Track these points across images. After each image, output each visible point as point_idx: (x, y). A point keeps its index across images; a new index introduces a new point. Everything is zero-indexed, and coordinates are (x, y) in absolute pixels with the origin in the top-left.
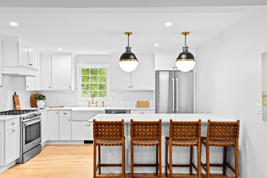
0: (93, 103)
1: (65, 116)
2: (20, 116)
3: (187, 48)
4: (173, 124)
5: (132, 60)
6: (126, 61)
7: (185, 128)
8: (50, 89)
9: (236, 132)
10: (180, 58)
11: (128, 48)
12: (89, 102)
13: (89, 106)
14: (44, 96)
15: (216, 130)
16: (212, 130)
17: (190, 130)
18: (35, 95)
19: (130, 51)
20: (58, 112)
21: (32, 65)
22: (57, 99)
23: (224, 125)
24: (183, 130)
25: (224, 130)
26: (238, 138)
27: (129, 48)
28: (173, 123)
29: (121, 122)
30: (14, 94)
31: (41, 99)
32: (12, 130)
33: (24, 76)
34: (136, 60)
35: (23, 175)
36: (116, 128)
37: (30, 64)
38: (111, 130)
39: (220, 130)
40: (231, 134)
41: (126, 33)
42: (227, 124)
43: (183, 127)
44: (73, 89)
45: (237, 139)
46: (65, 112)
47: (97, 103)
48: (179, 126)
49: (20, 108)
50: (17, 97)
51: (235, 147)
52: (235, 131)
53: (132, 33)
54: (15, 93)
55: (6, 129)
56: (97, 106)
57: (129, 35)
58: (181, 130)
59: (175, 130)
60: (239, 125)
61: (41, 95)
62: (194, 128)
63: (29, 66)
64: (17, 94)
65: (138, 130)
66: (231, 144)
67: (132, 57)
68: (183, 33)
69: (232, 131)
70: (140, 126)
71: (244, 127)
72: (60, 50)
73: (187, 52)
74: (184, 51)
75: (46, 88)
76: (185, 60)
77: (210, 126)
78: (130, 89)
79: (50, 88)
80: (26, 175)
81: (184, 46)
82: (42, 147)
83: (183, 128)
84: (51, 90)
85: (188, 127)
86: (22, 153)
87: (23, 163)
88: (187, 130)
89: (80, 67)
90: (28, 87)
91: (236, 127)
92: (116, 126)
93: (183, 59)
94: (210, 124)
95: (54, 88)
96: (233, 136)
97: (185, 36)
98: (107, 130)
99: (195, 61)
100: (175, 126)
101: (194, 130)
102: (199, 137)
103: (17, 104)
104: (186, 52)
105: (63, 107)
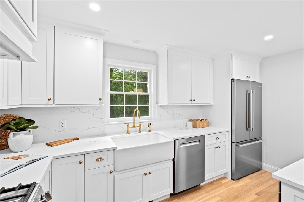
0: (134, 126)
8: (51, 104)
12: (128, 126)
13: (128, 133)
14: (31, 122)
20: (81, 159)
22: (61, 124)
31: (22, 130)
46: (100, 156)
47: (140, 125)
56: (140, 132)
61: (20, 118)
75: (42, 102)
78: (191, 103)
79: (51, 102)
84: (54, 106)
95: (59, 102)
105: (78, 139)
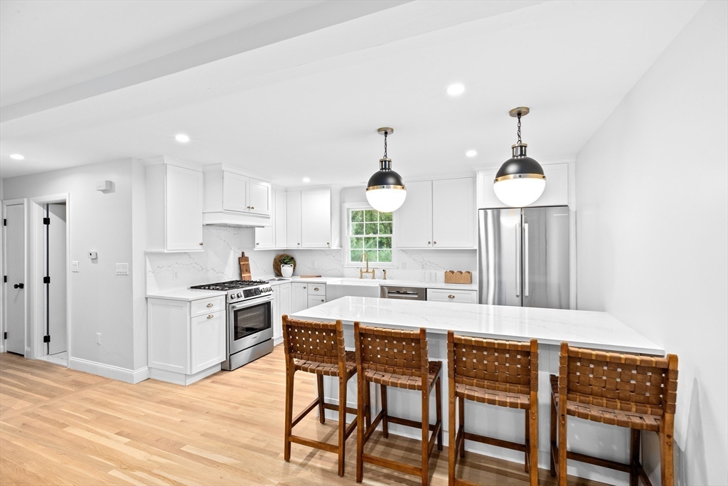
0: (367, 272)
1: (316, 292)
2: (225, 293)
3: (521, 147)
4: (456, 345)
5: (392, 186)
6: (377, 188)
7: (491, 358)
9: (663, 391)
10: (502, 173)
11: (385, 163)
12: (361, 271)
13: (361, 277)
15: (591, 376)
16: (578, 374)
17: (507, 365)
18: (281, 256)
19: (389, 169)
20: (305, 285)
21: (253, 208)
22: (313, 264)
23: (619, 364)
24: (485, 362)
25: (618, 380)
26: (674, 412)
27: (385, 161)
28: (455, 341)
29: (335, 326)
30: (241, 256)
31: (286, 264)
32: (207, 316)
33: (252, 228)
34: (399, 186)
35: (210, 397)
36: (327, 338)
37: (249, 207)
38: (318, 341)
39: (604, 378)
40: (648, 395)
41: (379, 130)
42: (628, 362)
43: (485, 353)
44: (335, 246)
45: (668, 416)
46: (316, 286)
47: (374, 271)
48: (474, 352)
49: (250, 277)
50: (247, 259)
51: (661, 434)
52: (662, 386)
53: (392, 130)
54: (243, 253)
55: (192, 316)
56: (374, 278)
57: (386, 133)
58: (480, 361)
59: (464, 359)
60: (676, 372)
62: (519, 361)
63: (247, 210)
64: (246, 255)
65: (374, 347)
66: (647, 425)
67: (391, 180)
68: (511, 113)
69: (648, 384)
70: (378, 340)
71: (695, 381)
72: (306, 180)
73: (523, 157)
74: (514, 156)
76: (515, 178)
77: (569, 361)
78: (431, 247)
79: (300, 246)
80: (213, 398)
81: (515, 142)
82: (274, 345)
83: (484, 357)
84: (303, 249)
85: (501, 355)
86: (228, 355)
87: (230, 371)
88: (496, 364)
89: (348, 209)
90: (258, 244)
91: (664, 375)
92: (328, 334)
93: (511, 176)
94: (567, 355)
95: (305, 246)
96: (653, 400)
97: (519, 118)
98: (311, 340)
99: (544, 177)
100: (464, 350)
101: (519, 366)
102: (531, 388)
103: (245, 270)
104: (519, 157)
105: (320, 277)
